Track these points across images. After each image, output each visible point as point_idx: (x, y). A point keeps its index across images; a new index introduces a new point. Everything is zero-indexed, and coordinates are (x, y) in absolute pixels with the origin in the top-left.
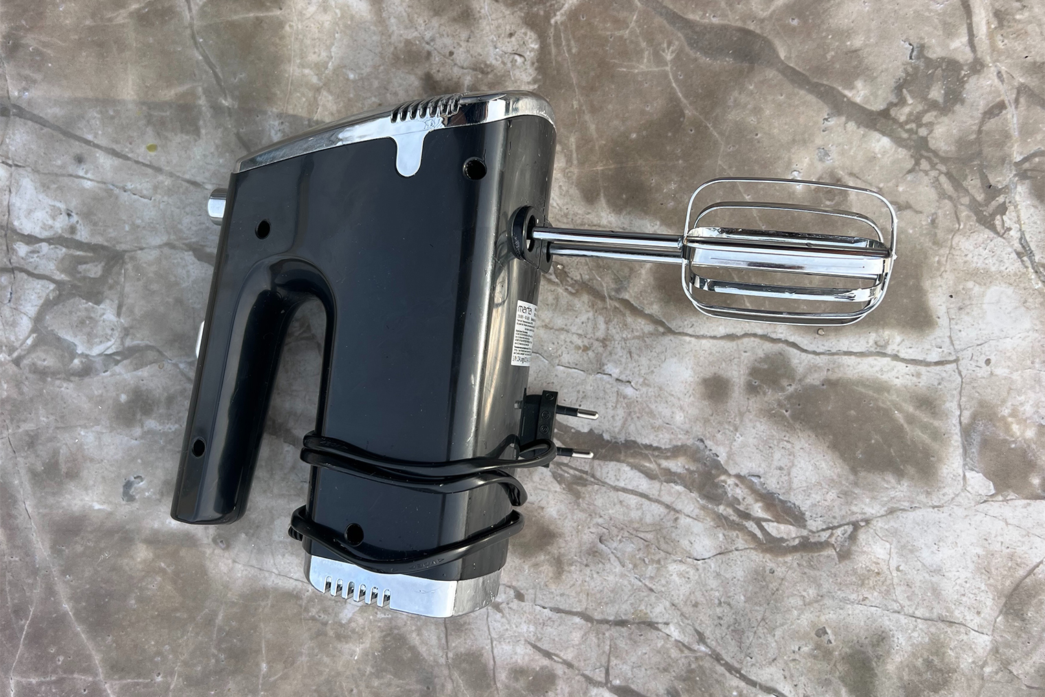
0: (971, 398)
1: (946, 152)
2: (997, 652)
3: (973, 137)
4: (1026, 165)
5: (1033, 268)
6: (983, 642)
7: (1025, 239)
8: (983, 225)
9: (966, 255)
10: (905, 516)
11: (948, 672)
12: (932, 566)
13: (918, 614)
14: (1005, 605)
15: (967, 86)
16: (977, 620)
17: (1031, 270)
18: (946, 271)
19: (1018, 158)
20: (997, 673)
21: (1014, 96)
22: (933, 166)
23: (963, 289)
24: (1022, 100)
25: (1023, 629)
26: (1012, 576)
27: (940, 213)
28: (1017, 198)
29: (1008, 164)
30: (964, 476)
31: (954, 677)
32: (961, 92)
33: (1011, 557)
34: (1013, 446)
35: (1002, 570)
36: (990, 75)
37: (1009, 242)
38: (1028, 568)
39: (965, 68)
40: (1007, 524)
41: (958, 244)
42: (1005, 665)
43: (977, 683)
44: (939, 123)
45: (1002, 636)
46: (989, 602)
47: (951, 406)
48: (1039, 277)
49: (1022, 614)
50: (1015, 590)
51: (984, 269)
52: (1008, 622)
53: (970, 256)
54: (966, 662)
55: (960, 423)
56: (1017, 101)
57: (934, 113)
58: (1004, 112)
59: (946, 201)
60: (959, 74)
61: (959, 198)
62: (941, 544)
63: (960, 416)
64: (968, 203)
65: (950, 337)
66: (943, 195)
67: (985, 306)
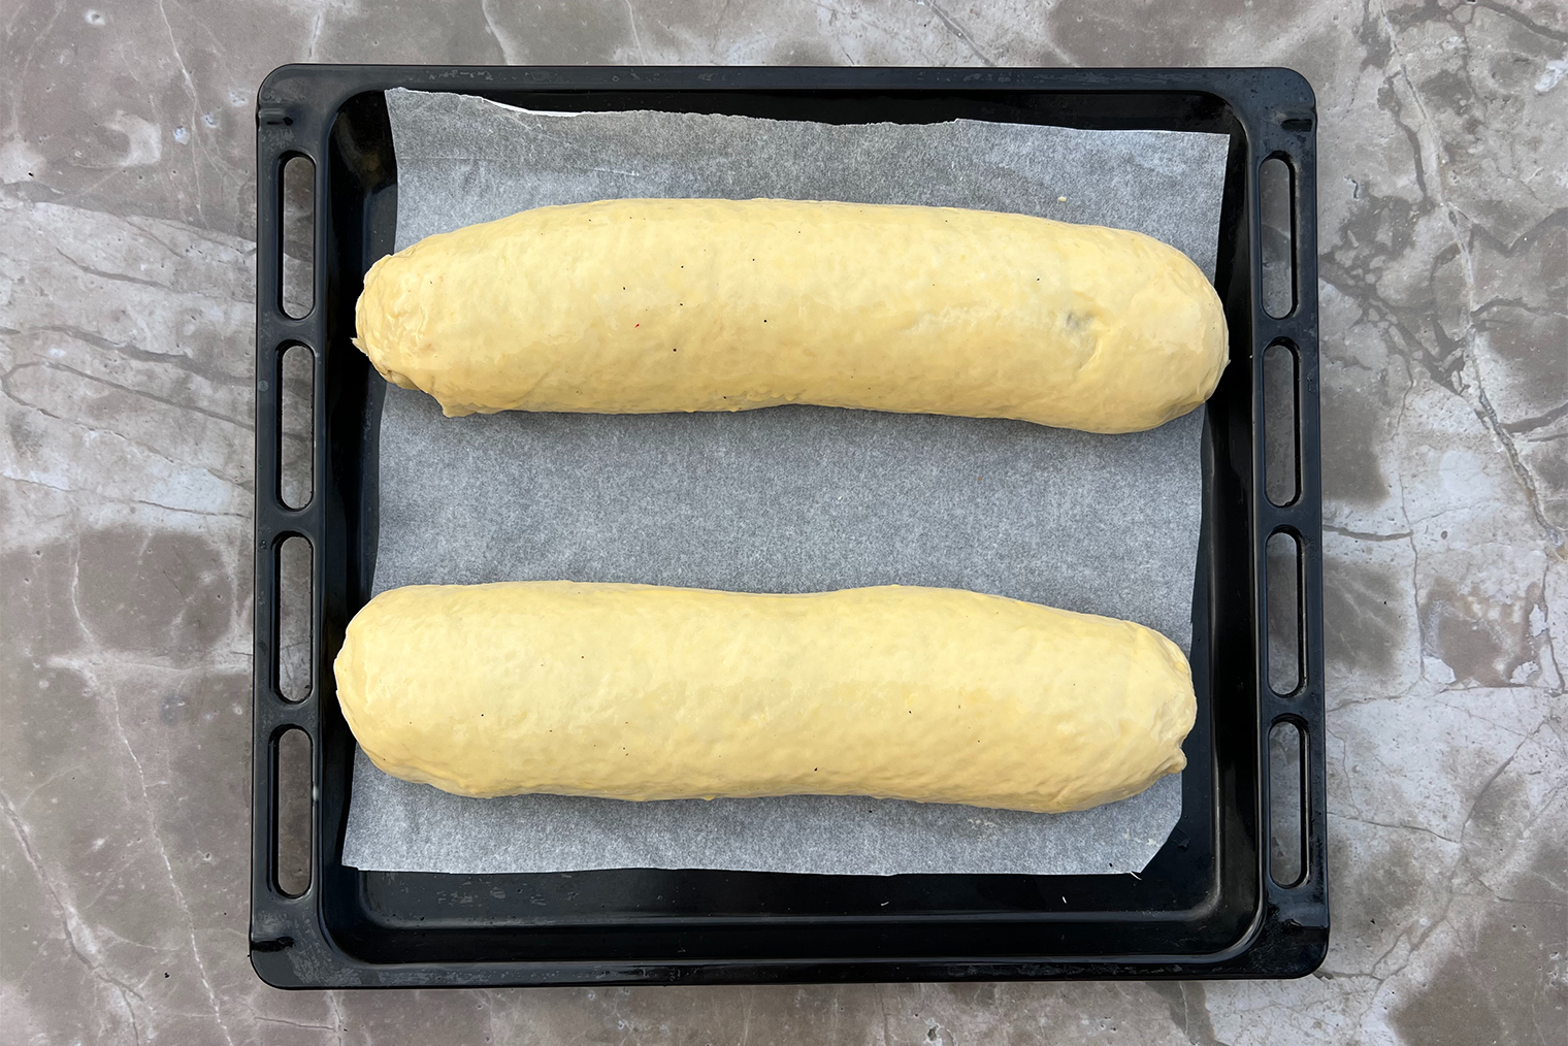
0: (1427, 575)
1: (1396, 301)
2: (1467, 860)
3: (1425, 284)
4: (1484, 315)
5: (1495, 430)
6: (1452, 849)
7: (1485, 397)
8: (1438, 382)
9: (1421, 416)
10: (1359, 709)
11: (1412, 885)
12: (1392, 765)
13: (1377, 819)
14: (1474, 808)
15: (1417, 228)
16: (1444, 825)
17: (1493, 432)
18: (1398, 434)
19: (1476, 308)
20: (1467, 885)
21: (1468, 239)
22: (1383, 317)
23: (1417, 454)
24: (1476, 243)
25: (1495, 835)
26: (1481, 775)
27: (1391, 370)
28: (1476, 352)
29: (1465, 314)
30: (1422, 662)
31: (1419, 890)
32: (1410, 235)
33: (1479, 753)
34: (1475, 628)
35: (1468, 768)
36: (1442, 216)
37: (1468, 401)
38: (1498, 766)
39: (1414, 208)
40: (1470, 716)
41: (1411, 404)
42: (1476, 875)
43: (1444, 897)
44: (1388, 269)
45: (1471, 843)
46: (1457, 805)
47: (1405, 585)
48: (1502, 440)
49: (1494, 818)
50: (1483, 791)
51: (1440, 431)
52: (1478, 826)
53: (1425, 416)
54: (1432, 872)
55: (1417, 603)
56: (1471, 245)
57: (1383, 258)
58: (1457, 256)
59: (1397, 355)
60: (1408, 214)
61: (1411, 352)
62: (1400, 740)
63: (1416, 595)
64: (1421, 357)
65: (1403, 508)
66: (1392, 349)
67: (1441, 473)
